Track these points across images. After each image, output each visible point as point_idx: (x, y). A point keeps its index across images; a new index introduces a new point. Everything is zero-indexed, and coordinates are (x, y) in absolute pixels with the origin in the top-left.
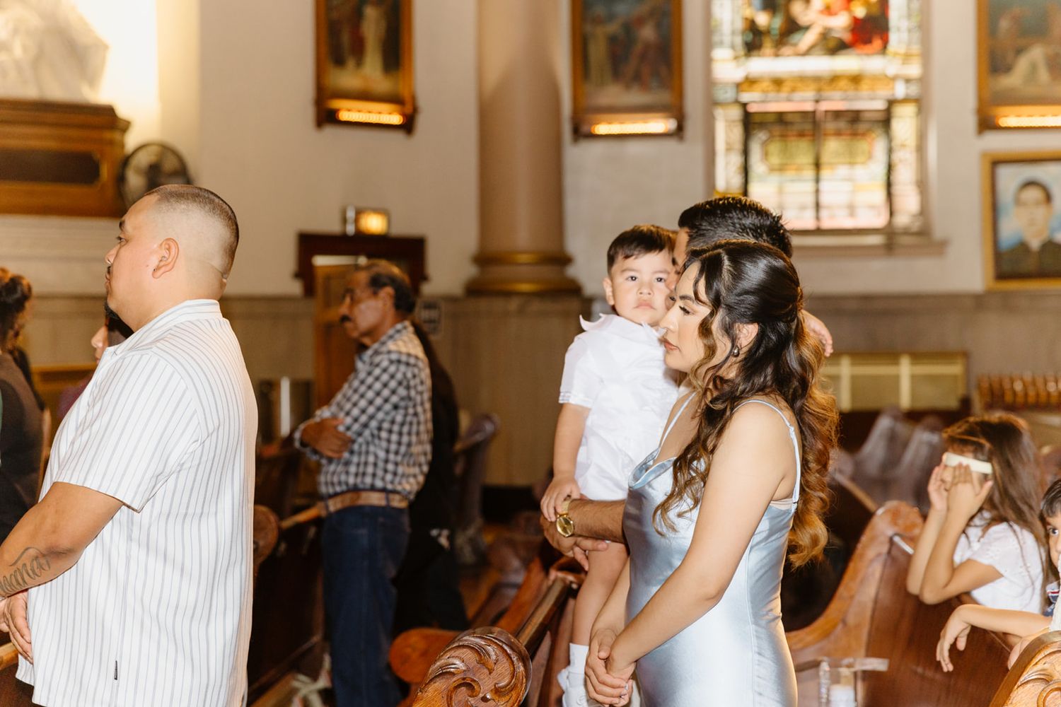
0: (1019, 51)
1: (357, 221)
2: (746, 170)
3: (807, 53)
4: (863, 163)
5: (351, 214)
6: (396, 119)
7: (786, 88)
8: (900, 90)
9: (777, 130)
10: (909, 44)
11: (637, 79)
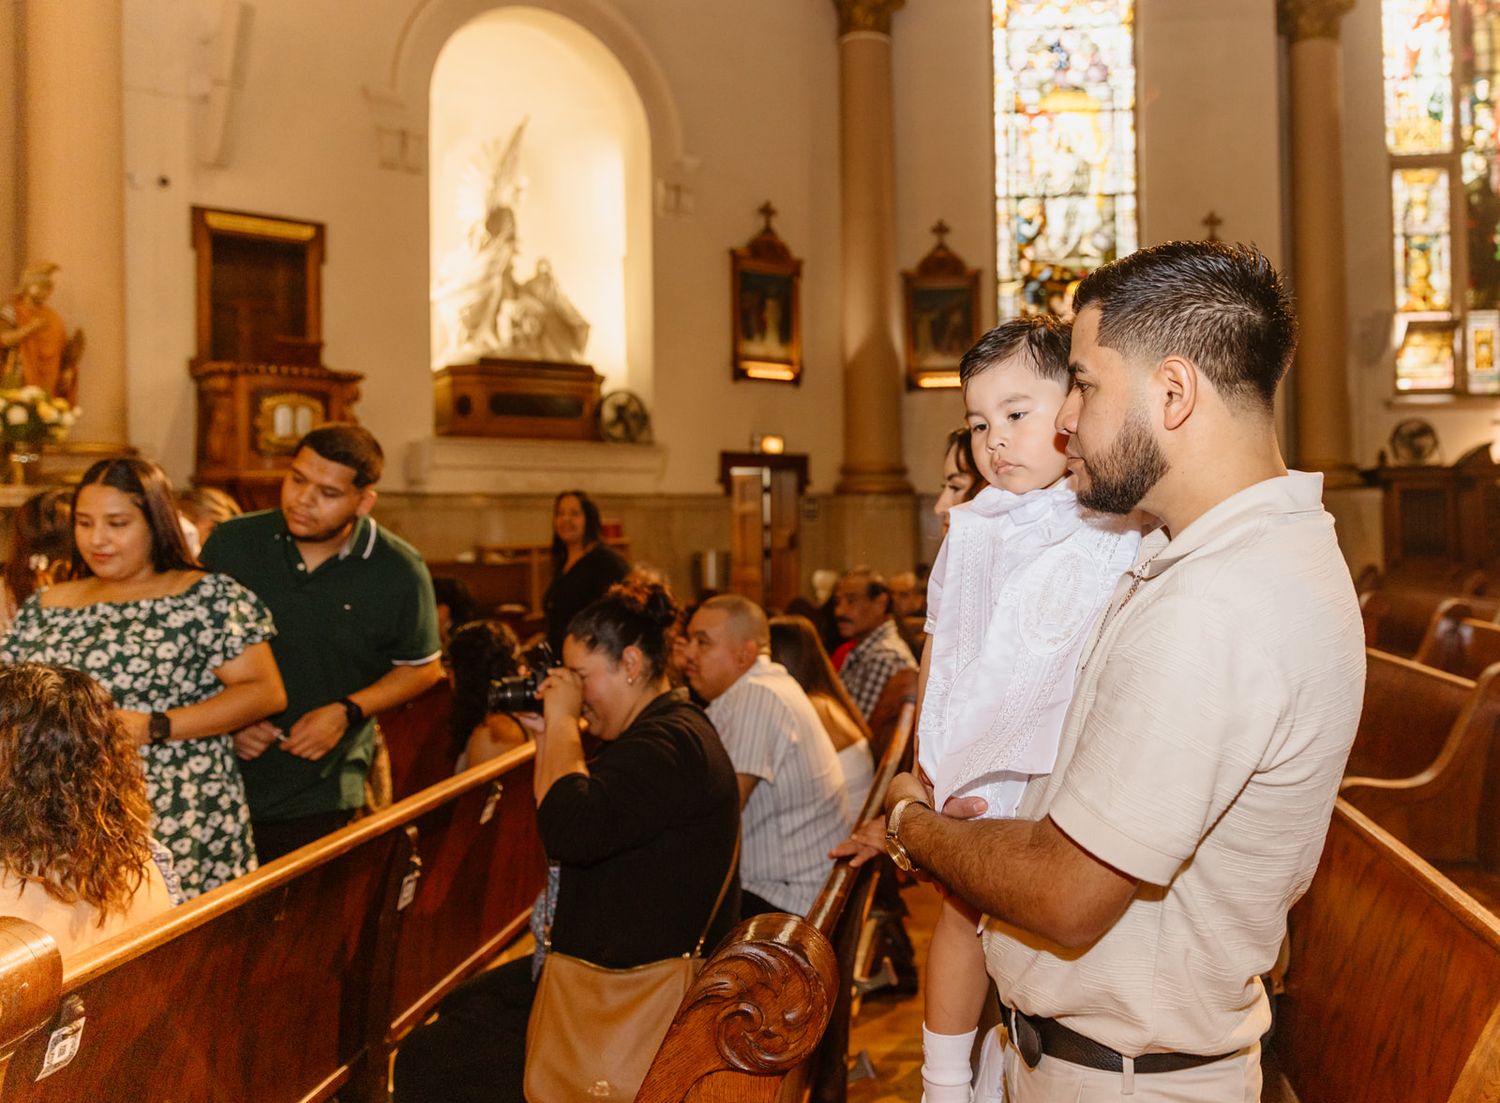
1: (761, 443)
5: (755, 439)
6: (786, 374)
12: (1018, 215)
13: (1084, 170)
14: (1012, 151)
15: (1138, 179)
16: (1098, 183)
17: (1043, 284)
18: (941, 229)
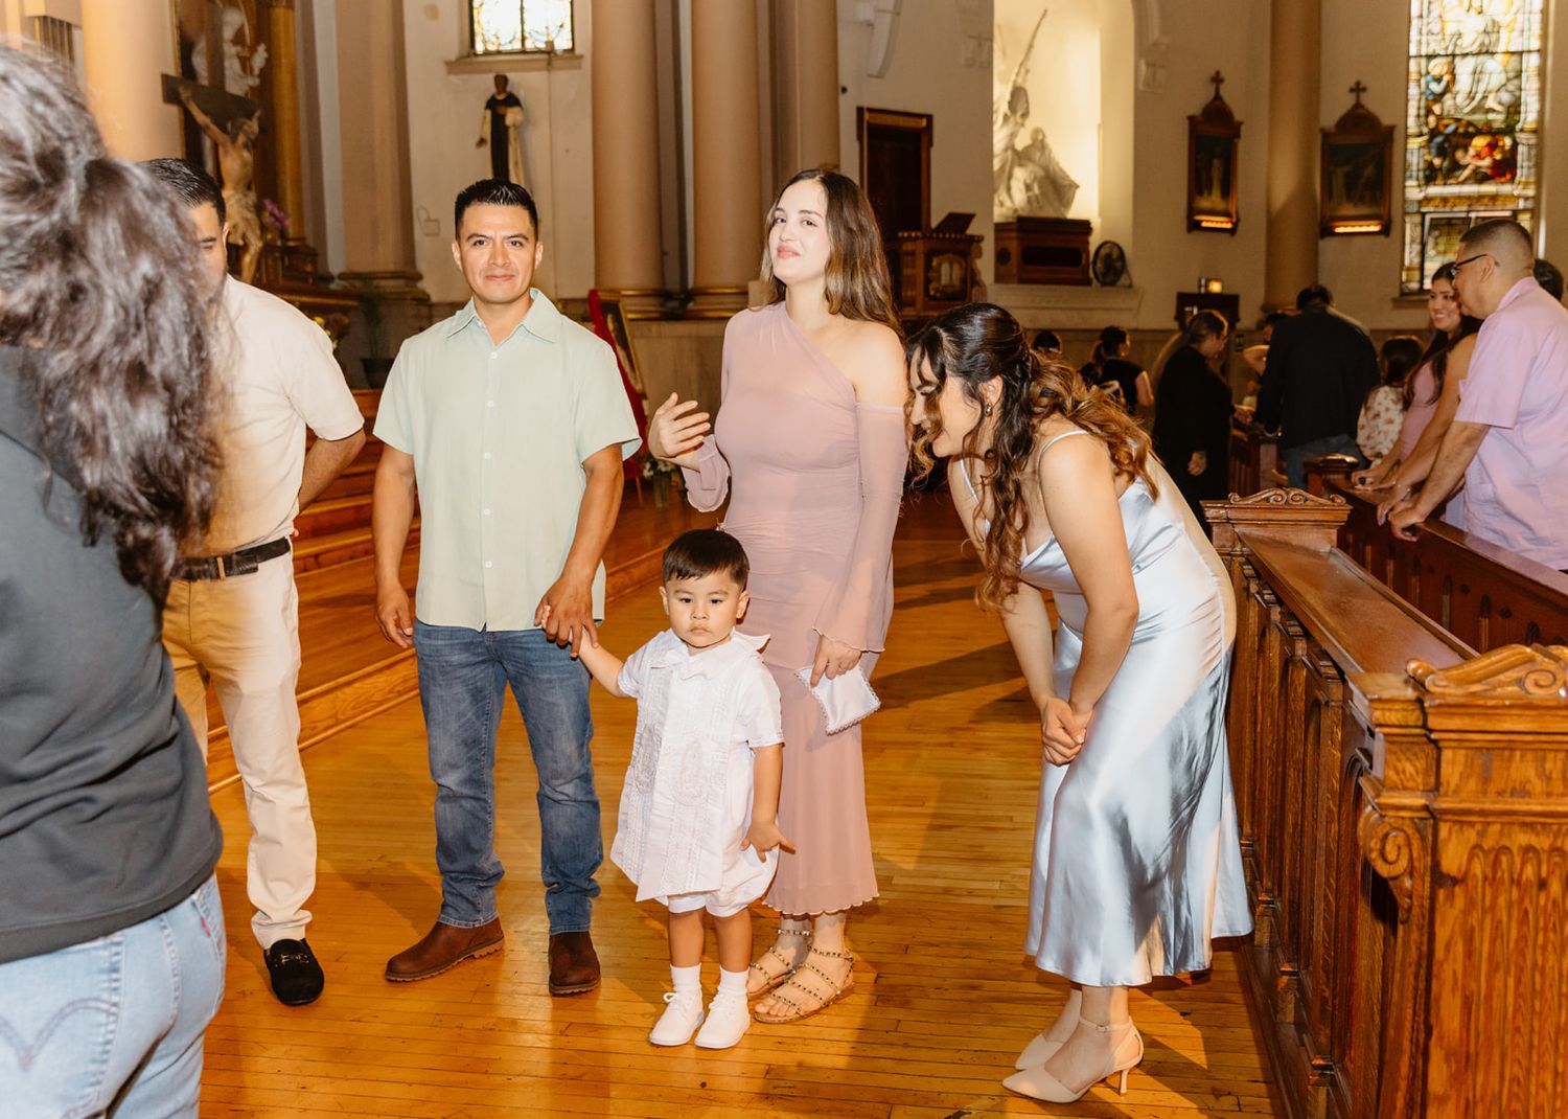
1: (1207, 286)
2: (1422, 254)
3: (1464, 182)
5: (1203, 282)
6: (1229, 225)
7: (1450, 204)
8: (1521, 204)
9: (1445, 230)
10: (1528, 176)
11: (1361, 200)
12: (1428, 73)
13: (1493, 29)
14: (1425, 13)
15: (1544, 37)
16: (1507, 41)
17: (1447, 137)
18: (1358, 89)
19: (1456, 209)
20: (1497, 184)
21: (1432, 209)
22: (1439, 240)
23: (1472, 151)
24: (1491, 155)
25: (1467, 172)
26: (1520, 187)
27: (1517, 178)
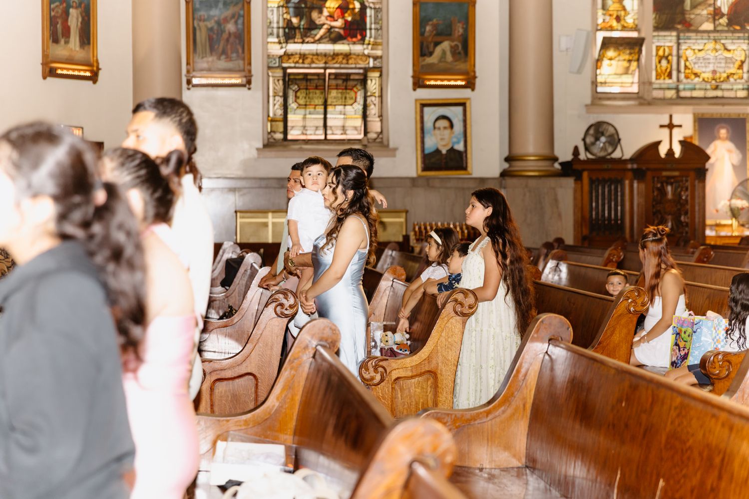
0: (437, 44)
2: (285, 107)
3: (319, 41)
4: (352, 105)
6: (88, 74)
7: (309, 60)
8: (371, 63)
9: (303, 84)
10: (375, 38)
11: (224, 53)
19: (314, 65)
20: (349, 44)
21: (293, 65)
22: (298, 94)
23: (326, 13)
24: (343, 17)
25: (322, 32)
26: (370, 47)
27: (367, 39)
